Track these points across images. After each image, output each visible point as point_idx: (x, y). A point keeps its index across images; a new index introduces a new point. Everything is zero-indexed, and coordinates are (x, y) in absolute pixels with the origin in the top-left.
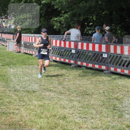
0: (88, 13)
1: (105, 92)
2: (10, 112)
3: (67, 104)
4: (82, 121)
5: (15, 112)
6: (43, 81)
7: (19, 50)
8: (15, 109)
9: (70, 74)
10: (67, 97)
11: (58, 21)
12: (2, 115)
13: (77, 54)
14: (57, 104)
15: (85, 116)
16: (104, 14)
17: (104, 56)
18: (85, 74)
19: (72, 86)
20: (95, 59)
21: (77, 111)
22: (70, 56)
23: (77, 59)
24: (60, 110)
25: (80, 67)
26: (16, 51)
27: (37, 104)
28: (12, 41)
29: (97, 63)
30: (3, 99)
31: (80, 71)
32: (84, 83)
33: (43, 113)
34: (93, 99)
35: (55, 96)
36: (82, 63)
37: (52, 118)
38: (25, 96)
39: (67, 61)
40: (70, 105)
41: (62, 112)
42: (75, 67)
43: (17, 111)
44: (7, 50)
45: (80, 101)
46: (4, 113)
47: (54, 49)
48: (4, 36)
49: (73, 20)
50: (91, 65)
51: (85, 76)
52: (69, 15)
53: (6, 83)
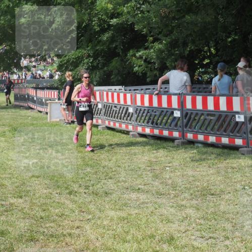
0: (201, 38)
1: (246, 188)
2: (65, 233)
3: (174, 214)
4: (207, 244)
5: (74, 233)
6: (122, 173)
7: (71, 118)
8: (72, 228)
9: (173, 158)
10: (172, 201)
11: (144, 57)
12: (49, 240)
13: (185, 119)
14: (155, 215)
15: (211, 235)
16: (231, 42)
17: (237, 120)
18: (204, 157)
19: (180, 180)
20: (222, 125)
21: (194, 225)
22: (171, 123)
23: (185, 129)
24: (161, 225)
25: (191, 143)
26: (67, 121)
27: (115, 216)
28: (56, 103)
29: (224, 134)
30: (49, 209)
31: (192, 152)
32: (203, 172)
33: (127, 232)
34: (223, 203)
35: (149, 199)
36: (195, 136)
37: (148, 241)
38: (91, 202)
39: (166, 133)
40: (180, 215)
41: (165, 229)
42: (183, 143)
43: (77, 232)
44: (49, 121)
45: (198, 207)
46: (52, 236)
47: (139, 113)
48: (41, 94)
49: (173, 55)
50: (214, 138)
51: (204, 160)
52: (165, 44)
53: (51, 180)
